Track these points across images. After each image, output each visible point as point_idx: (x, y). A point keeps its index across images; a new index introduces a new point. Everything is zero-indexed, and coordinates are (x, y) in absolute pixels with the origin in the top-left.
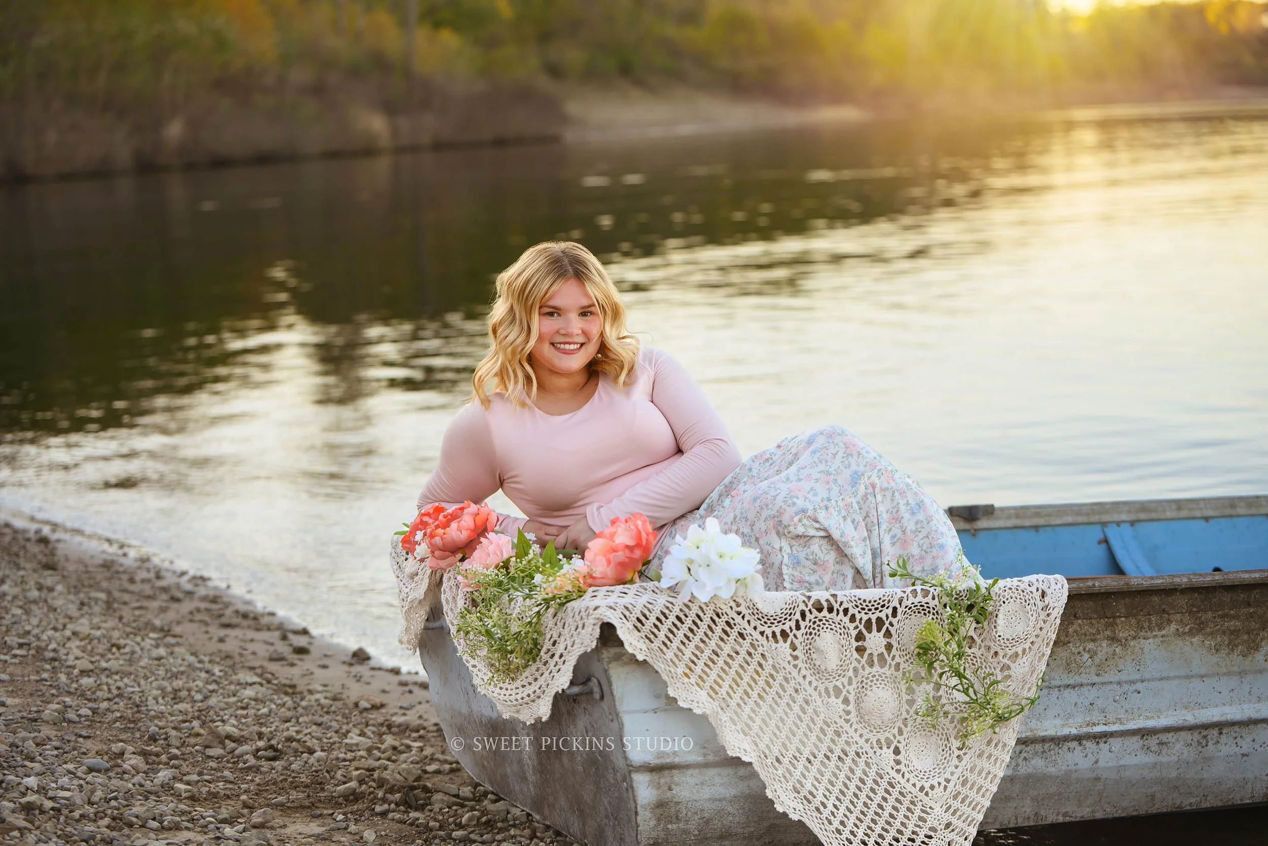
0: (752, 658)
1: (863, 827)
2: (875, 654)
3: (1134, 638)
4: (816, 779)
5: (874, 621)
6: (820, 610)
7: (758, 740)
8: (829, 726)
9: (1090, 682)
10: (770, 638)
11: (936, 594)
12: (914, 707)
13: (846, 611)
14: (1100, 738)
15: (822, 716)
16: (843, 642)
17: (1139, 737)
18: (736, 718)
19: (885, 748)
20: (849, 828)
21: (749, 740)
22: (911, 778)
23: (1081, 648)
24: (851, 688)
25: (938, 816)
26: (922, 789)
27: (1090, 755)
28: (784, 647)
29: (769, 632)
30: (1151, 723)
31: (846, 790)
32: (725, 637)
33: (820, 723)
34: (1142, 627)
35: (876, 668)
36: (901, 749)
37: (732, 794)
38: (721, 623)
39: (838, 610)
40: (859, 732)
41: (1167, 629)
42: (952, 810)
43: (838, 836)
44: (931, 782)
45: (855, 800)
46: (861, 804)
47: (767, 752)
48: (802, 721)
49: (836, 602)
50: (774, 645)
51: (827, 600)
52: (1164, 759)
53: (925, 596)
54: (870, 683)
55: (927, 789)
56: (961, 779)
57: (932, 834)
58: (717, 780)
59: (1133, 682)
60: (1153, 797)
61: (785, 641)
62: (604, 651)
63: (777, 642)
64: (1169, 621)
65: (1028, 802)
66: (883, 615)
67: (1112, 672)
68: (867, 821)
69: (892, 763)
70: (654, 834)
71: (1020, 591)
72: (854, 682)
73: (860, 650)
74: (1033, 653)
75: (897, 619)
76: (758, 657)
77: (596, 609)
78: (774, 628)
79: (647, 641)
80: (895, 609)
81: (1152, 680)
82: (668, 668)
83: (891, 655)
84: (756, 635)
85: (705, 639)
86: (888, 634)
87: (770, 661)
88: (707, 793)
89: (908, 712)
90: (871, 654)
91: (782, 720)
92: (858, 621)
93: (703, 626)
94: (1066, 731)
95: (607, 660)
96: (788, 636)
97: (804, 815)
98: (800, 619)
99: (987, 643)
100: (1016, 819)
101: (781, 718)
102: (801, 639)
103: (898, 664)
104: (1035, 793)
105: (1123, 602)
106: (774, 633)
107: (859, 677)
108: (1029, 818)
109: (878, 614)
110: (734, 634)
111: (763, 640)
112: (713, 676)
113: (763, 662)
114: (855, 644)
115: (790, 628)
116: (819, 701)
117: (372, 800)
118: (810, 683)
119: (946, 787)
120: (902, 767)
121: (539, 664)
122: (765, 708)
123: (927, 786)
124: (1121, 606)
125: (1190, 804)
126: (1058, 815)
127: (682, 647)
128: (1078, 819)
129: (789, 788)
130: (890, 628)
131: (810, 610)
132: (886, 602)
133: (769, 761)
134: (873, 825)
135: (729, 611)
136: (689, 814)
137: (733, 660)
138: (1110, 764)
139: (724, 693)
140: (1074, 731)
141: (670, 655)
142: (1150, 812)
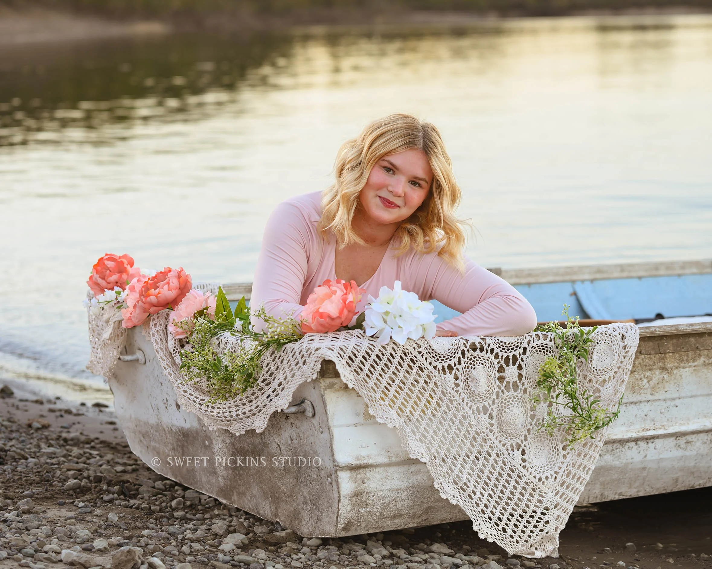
0: (428, 386)
1: (499, 508)
2: (511, 382)
3: (677, 368)
4: (469, 474)
5: (511, 358)
6: (474, 350)
7: (430, 446)
8: (479, 435)
9: (646, 399)
10: (441, 371)
11: (552, 338)
12: (535, 420)
13: (492, 351)
14: (650, 439)
15: (474, 429)
16: (491, 373)
17: (674, 438)
18: (416, 430)
19: (515, 450)
20: (490, 509)
21: (425, 447)
22: (533, 472)
23: (642, 375)
24: (494, 407)
25: (550, 498)
26: (540, 479)
27: (642, 452)
28: (450, 377)
29: (440, 366)
30: (683, 429)
31: (489, 482)
32: (410, 370)
33: (473, 433)
34: (683, 360)
35: (512, 392)
36: (526, 451)
37: (406, 485)
38: (407, 359)
39: (487, 350)
40: (498, 439)
41: (698, 360)
42: (559, 495)
43: (483, 515)
44: (545, 474)
45: (495, 489)
46: (499, 492)
47: (436, 455)
48: (461, 432)
49: (486, 344)
50: (443, 376)
51: (480, 343)
52: (688, 453)
53: (545, 339)
54: (507, 403)
55: (543, 479)
56: (566, 472)
57: (546, 512)
58: (396, 475)
59: (674, 399)
60: (677, 480)
61: (451, 373)
62: (322, 381)
63: (445, 374)
64: (700, 355)
65: (598, 486)
66: (517, 353)
67: (661, 392)
68: (503, 503)
69: (520, 462)
70: (349, 516)
71: (608, 335)
72: (496, 403)
73: (501, 379)
74: (615, 380)
75: (526, 356)
76: (432, 385)
77: (317, 350)
78: (443, 364)
79: (355, 373)
80: (525, 349)
81: (686, 397)
82: (369, 394)
83: (522, 382)
84: (431, 369)
85: (396, 372)
86: (520, 367)
87: (440, 388)
88: (388, 485)
89: (531, 424)
90: (508, 382)
91: (447, 431)
92: (500, 357)
93: (395, 362)
94: (629, 435)
95: (324, 388)
96: (452, 369)
97: (460, 500)
98: (461, 357)
99: (585, 373)
100: (589, 498)
101: (446, 430)
102: (461, 371)
103: (526, 389)
104: (604, 479)
105: (671, 342)
106: (443, 367)
107: (500, 398)
108: (597, 497)
109: (514, 353)
110: (416, 368)
111: (435, 372)
112: (401, 399)
113: (435, 389)
114: (497, 375)
115: (455, 363)
116: (472, 416)
117: (98, 492)
118: (467, 404)
119: (556, 478)
120: (526, 464)
121: (255, 390)
122: (436, 422)
123: (543, 477)
124: (669, 345)
125: (699, 485)
126: (615, 494)
127: (380, 378)
128: (628, 497)
129: (450, 481)
130: (521, 362)
131: (468, 350)
132: (519, 344)
133: (437, 461)
134: (506, 507)
135: (413, 351)
136: (375, 500)
137: (415, 387)
138: (654, 458)
139: (408, 411)
140: (635, 435)
141: (371, 384)
142: (673, 491)
